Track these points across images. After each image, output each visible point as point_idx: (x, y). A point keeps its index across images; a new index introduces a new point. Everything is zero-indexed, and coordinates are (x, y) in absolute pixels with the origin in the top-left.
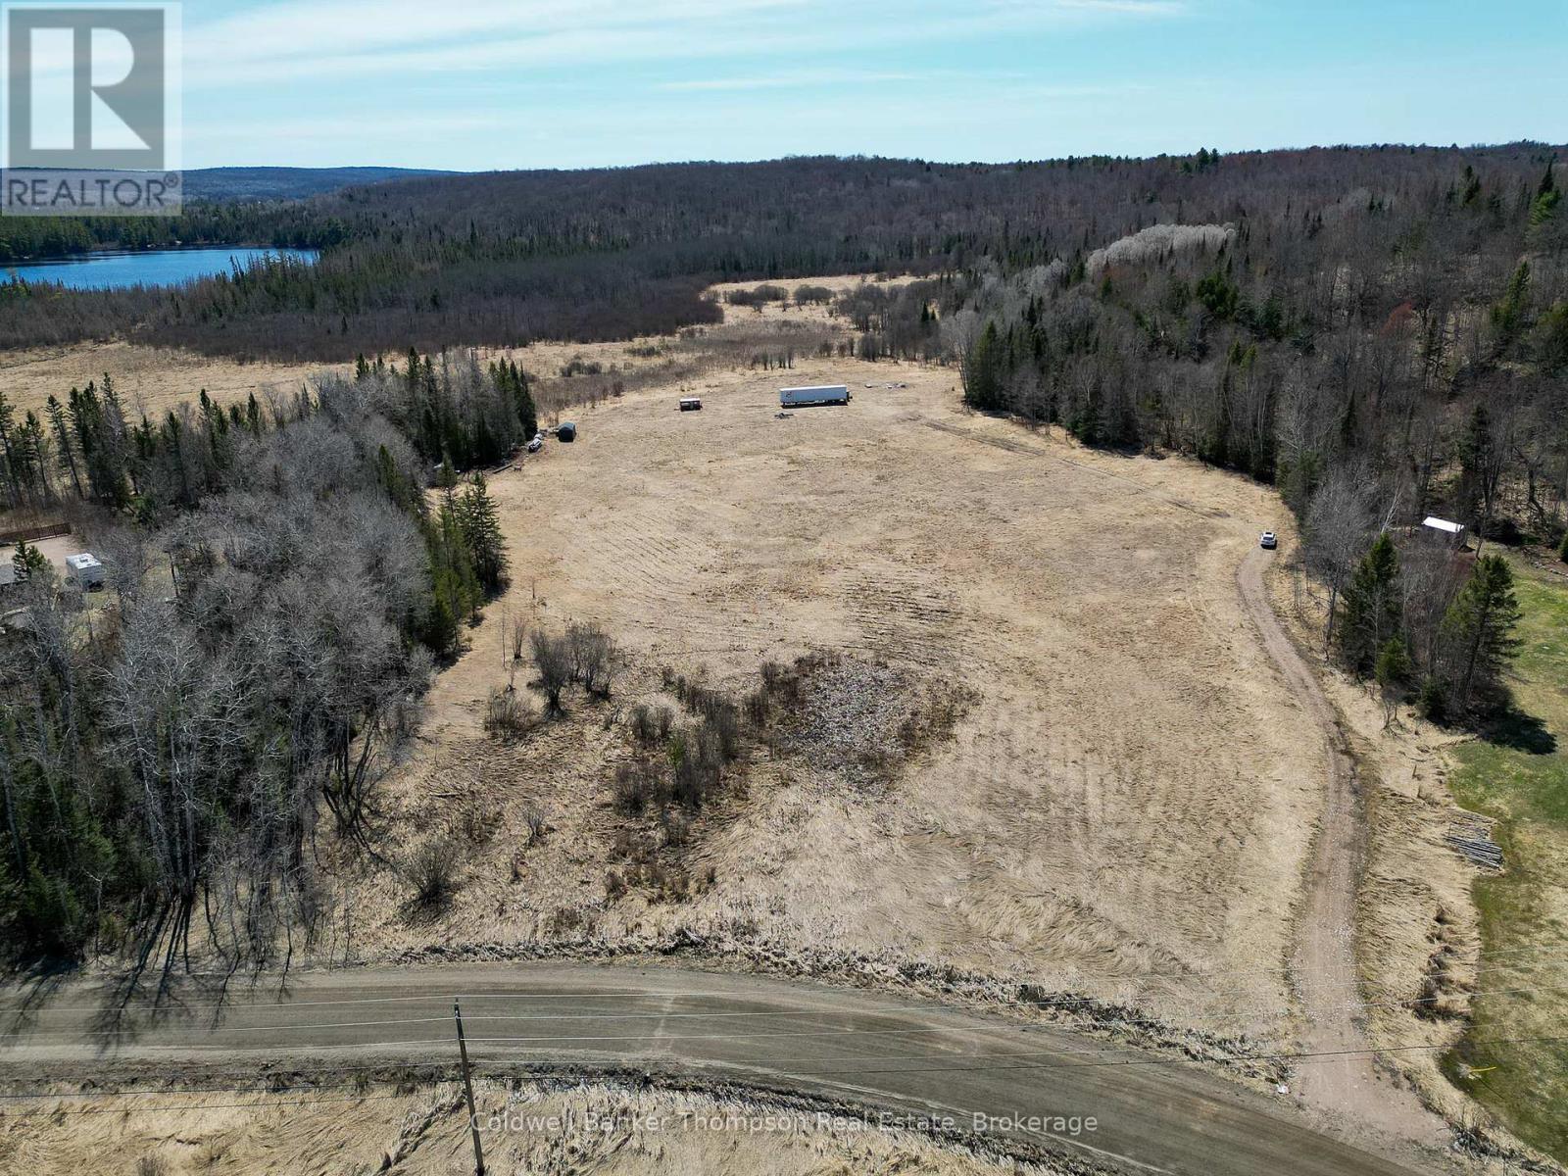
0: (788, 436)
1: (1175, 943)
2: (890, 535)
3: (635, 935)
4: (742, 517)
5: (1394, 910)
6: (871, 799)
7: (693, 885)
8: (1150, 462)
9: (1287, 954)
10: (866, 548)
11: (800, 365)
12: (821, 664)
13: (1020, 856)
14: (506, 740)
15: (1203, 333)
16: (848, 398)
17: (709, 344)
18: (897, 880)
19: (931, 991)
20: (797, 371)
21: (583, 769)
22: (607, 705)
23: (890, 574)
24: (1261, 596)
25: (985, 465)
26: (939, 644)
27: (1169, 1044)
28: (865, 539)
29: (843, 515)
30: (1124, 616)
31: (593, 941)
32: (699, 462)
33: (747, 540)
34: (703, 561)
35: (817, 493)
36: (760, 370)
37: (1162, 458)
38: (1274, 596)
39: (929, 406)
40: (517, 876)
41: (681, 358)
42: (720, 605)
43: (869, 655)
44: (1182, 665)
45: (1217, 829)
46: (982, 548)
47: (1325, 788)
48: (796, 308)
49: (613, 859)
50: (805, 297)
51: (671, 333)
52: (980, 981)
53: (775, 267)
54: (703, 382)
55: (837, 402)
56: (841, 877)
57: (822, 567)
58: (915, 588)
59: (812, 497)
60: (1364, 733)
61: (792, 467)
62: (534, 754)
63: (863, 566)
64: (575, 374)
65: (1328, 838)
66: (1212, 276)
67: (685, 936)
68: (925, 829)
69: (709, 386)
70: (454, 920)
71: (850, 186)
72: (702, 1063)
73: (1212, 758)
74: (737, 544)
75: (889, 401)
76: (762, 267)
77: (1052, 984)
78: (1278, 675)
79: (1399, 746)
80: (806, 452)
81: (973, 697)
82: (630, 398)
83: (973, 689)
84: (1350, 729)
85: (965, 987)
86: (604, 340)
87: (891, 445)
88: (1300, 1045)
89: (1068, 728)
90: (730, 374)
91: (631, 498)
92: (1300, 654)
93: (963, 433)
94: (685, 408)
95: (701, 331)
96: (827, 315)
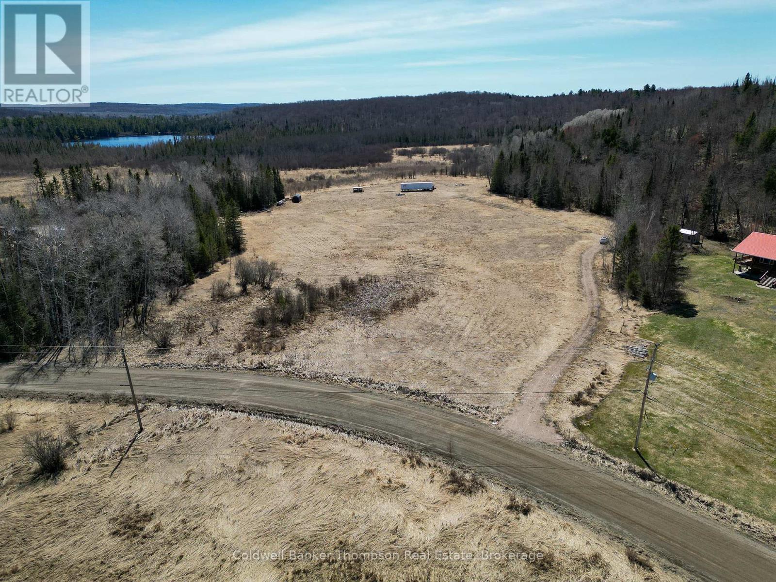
0: (399, 202)
1: (476, 377)
2: (427, 238)
3: (240, 364)
4: (363, 230)
5: (584, 370)
6: (368, 325)
7: (274, 349)
8: (566, 213)
9: (524, 381)
10: (414, 242)
11: (419, 177)
12: (371, 281)
13: (423, 346)
14: (218, 301)
16: (433, 188)
17: (381, 169)
18: (364, 352)
19: (359, 386)
20: (417, 180)
21: (246, 312)
22: (268, 291)
23: (420, 252)
24: (590, 261)
25: (486, 213)
26: (428, 276)
27: (453, 407)
28: (415, 239)
29: (409, 231)
30: (520, 269)
31: (222, 364)
32: (353, 211)
33: (360, 239)
34: (337, 245)
35: (401, 223)
36: (399, 179)
37: (573, 211)
38: (596, 262)
39: (472, 192)
40: (200, 343)
41: (364, 175)
42: (336, 260)
43: (393, 279)
44: (538, 286)
45: (520, 341)
46: (467, 244)
47: (579, 329)
48: (429, 157)
49: (244, 340)
50: (433, 153)
51: (364, 165)
52: (382, 384)
53: (425, 140)
54: (370, 183)
55: (428, 190)
56: (341, 350)
57: (389, 249)
58: (428, 257)
59: (398, 224)
60: (609, 310)
61: (395, 214)
62: (228, 306)
63: (409, 249)
64: (312, 180)
65: (569, 346)
66: (612, 127)
67: (262, 365)
68: (386, 336)
69: (372, 185)
70: (167, 355)
71: (469, 105)
72: (248, 403)
73: (532, 317)
74: (355, 240)
75: (453, 190)
76: (419, 141)
77: (412, 387)
78: (581, 289)
79: (623, 315)
80: (405, 208)
81: (433, 295)
82: (333, 188)
83: (434, 291)
84: (604, 309)
85: (374, 385)
86: (332, 168)
87: (446, 206)
88: (512, 410)
89: (471, 306)
90: (385, 180)
91: (315, 223)
92: (596, 282)
93: (482, 202)
94: (356, 191)
95: (379, 165)
96: (442, 159)
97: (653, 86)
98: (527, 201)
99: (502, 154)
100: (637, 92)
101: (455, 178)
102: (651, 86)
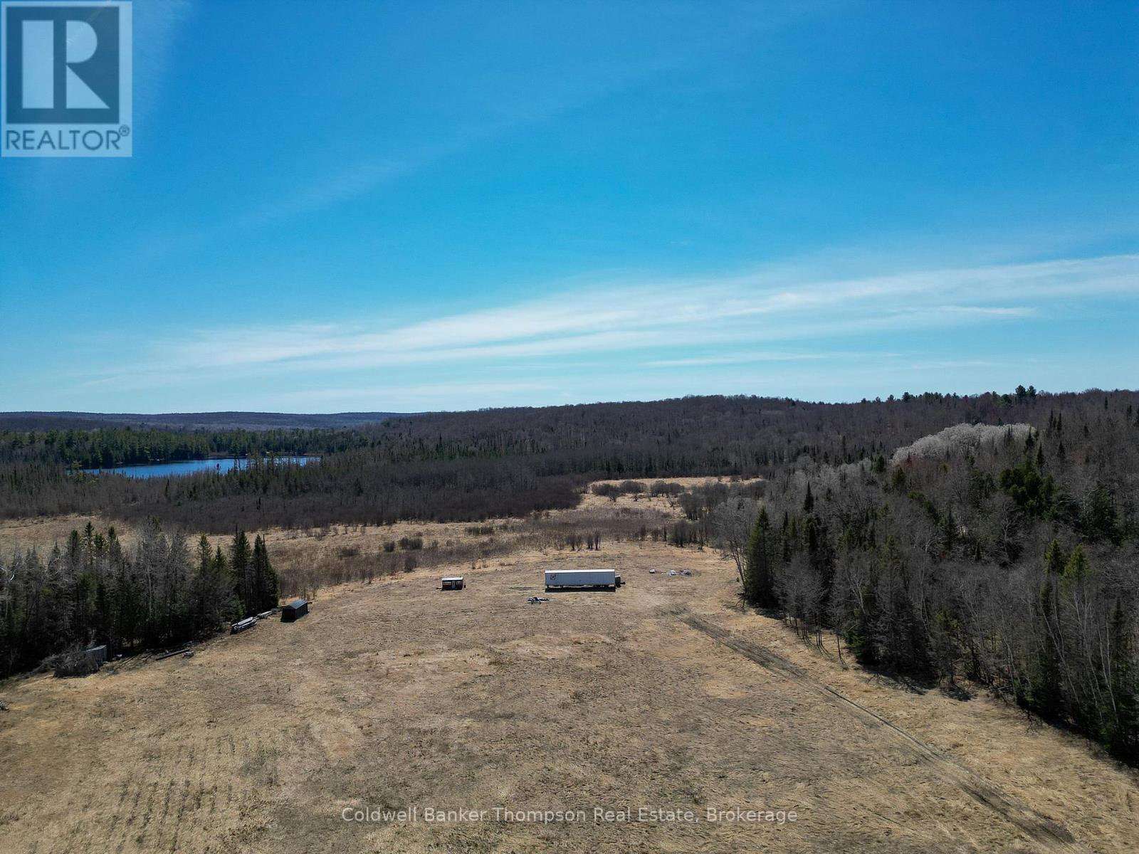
0: (524, 625)
11: (608, 547)
15: (1012, 531)
16: (618, 583)
17: (545, 525)
20: (599, 553)
25: (721, 688)
36: (567, 551)
39: (702, 598)
41: (506, 537)
48: (646, 500)
50: (658, 491)
51: (520, 515)
53: (650, 468)
54: (503, 560)
55: (606, 588)
59: (468, 722)
61: (489, 670)
66: (1021, 465)
69: (502, 565)
75: (662, 589)
76: (641, 469)
87: (631, 645)
90: (535, 553)
93: (719, 635)
94: (448, 587)
95: (547, 515)
96: (668, 505)
97: (1031, 388)
98: (831, 642)
99: (764, 517)
100: (1006, 397)
101: (677, 551)
102: (1027, 388)
